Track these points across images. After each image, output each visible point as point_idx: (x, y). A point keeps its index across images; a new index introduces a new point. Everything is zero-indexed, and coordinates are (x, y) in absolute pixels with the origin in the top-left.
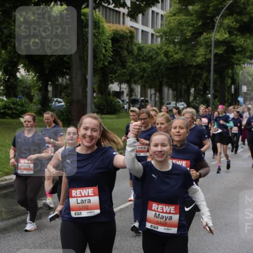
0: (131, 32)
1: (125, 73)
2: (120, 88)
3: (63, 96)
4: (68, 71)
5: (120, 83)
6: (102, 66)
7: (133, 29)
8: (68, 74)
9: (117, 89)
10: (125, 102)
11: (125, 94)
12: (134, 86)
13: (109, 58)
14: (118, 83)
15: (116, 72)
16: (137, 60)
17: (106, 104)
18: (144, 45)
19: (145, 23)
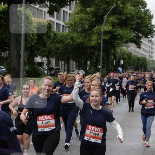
0: (49, 24)
1: (45, 50)
2: (42, 60)
3: (4, 65)
4: (8, 48)
5: (42, 56)
6: (31, 45)
7: (51, 22)
8: (8, 50)
9: (40, 61)
10: (45, 70)
11: (45, 64)
12: (51, 59)
13: (35, 40)
14: (40, 57)
15: (39, 50)
16: (53, 42)
17: (32, 70)
18: (58, 32)
19: (58, 18)
